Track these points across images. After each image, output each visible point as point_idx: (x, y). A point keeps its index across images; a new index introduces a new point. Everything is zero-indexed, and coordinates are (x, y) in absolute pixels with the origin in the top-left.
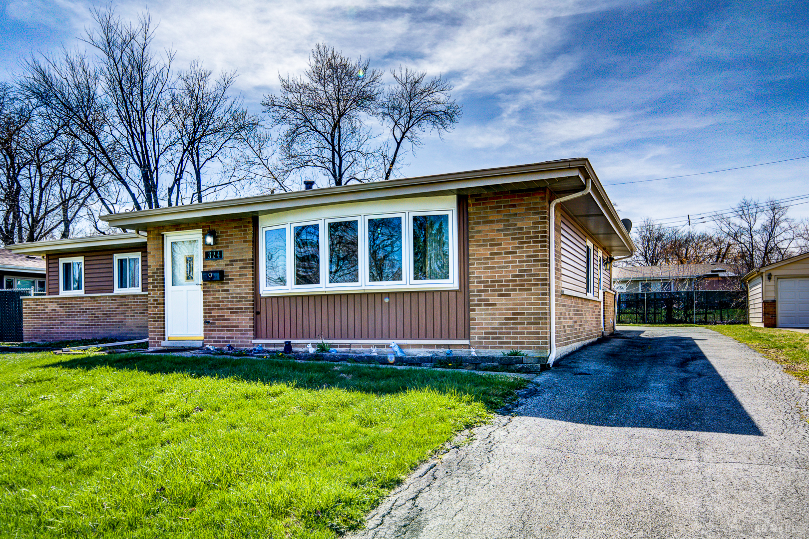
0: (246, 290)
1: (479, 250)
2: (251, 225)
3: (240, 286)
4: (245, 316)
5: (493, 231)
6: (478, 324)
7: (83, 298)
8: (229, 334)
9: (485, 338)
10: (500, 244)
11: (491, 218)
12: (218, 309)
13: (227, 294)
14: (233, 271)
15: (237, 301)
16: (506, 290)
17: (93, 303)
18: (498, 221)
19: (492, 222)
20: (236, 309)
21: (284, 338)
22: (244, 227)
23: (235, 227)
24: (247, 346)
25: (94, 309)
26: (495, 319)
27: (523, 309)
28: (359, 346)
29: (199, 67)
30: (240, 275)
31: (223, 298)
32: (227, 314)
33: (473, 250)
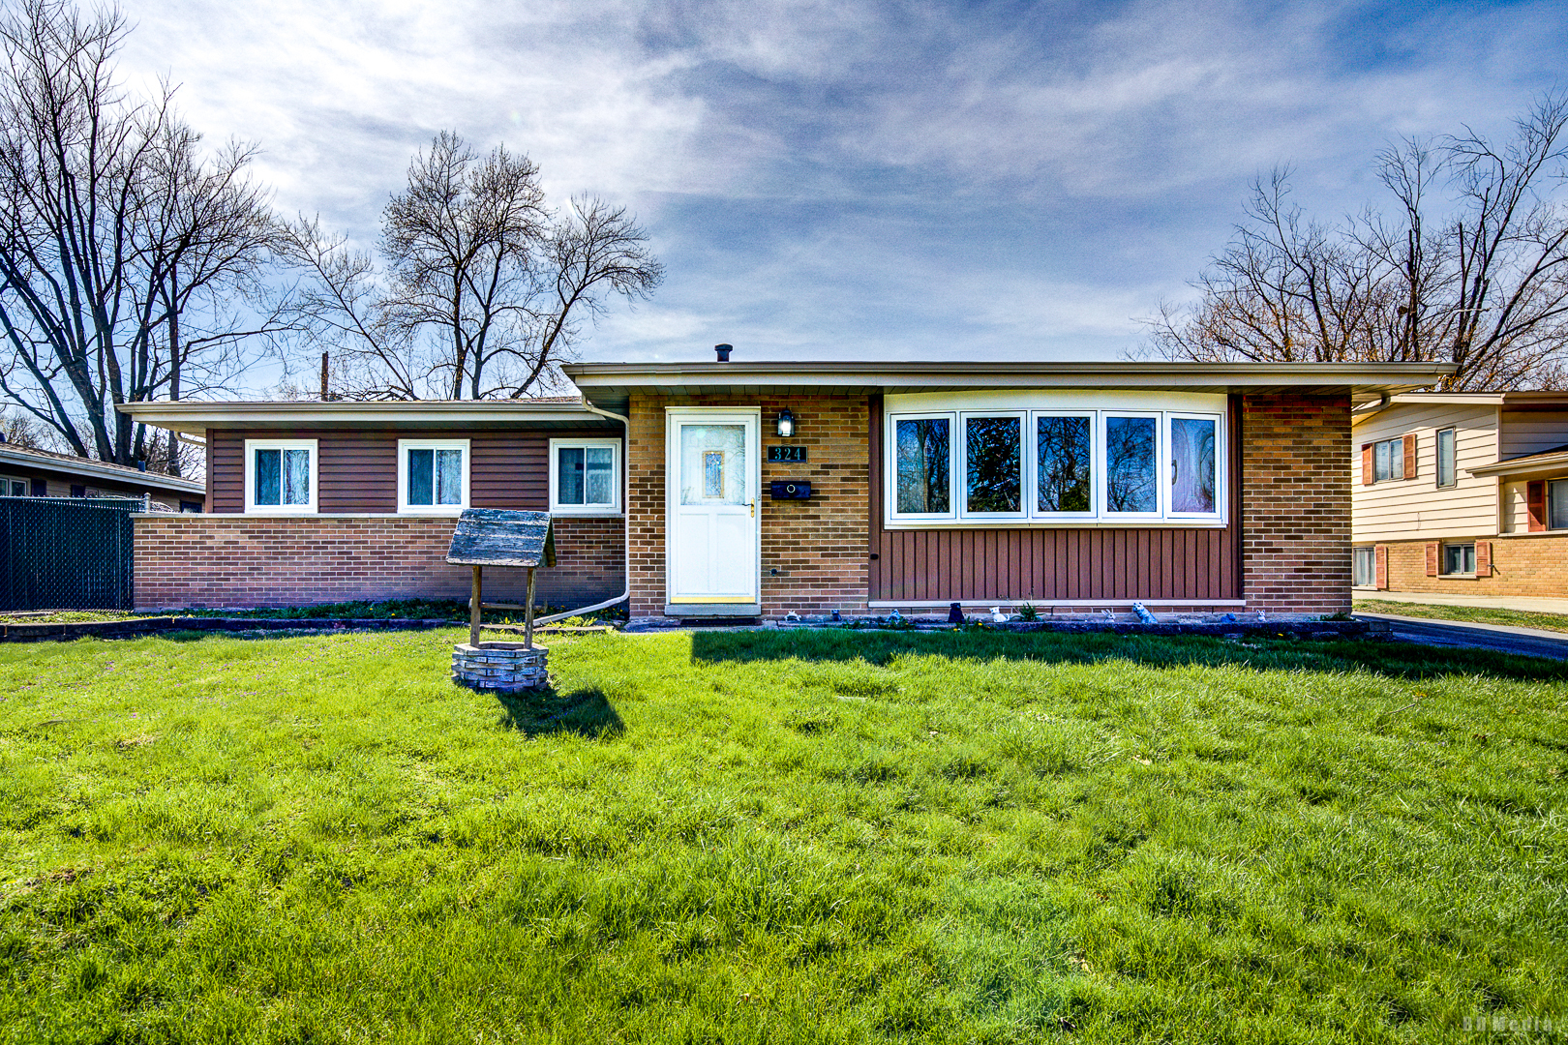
0: (855, 516)
1: (1258, 474)
2: (866, 407)
3: (842, 511)
4: (853, 561)
5: (1279, 448)
6: (1256, 577)
7: (317, 520)
8: (818, 593)
9: (1266, 597)
10: (1288, 468)
11: (1276, 430)
12: (794, 549)
13: (815, 523)
14: (830, 483)
15: (835, 536)
16: (1296, 531)
17: (345, 532)
18: (1285, 436)
19: (1278, 436)
20: (833, 549)
21: (950, 598)
22: (853, 410)
23: (833, 410)
24: (854, 612)
25: (347, 543)
26: (1281, 570)
27: (1320, 557)
28: (1068, 609)
29: (178, 121)
30: (843, 492)
31: (805, 530)
32: (814, 557)
33: (1250, 473)
